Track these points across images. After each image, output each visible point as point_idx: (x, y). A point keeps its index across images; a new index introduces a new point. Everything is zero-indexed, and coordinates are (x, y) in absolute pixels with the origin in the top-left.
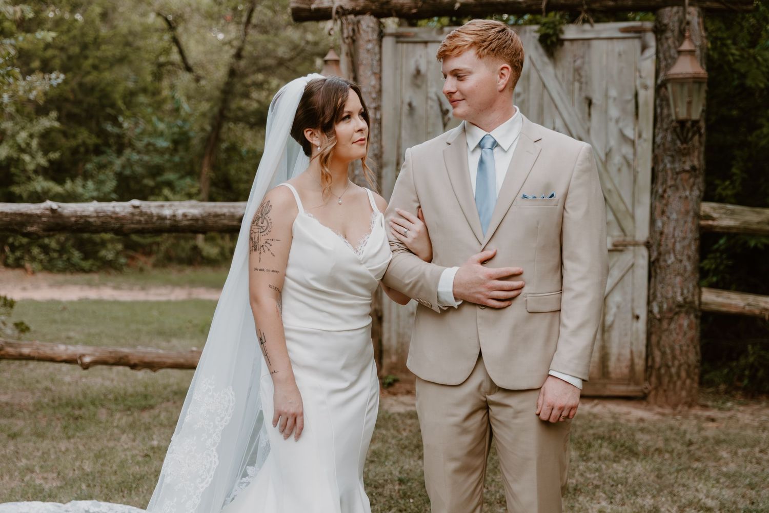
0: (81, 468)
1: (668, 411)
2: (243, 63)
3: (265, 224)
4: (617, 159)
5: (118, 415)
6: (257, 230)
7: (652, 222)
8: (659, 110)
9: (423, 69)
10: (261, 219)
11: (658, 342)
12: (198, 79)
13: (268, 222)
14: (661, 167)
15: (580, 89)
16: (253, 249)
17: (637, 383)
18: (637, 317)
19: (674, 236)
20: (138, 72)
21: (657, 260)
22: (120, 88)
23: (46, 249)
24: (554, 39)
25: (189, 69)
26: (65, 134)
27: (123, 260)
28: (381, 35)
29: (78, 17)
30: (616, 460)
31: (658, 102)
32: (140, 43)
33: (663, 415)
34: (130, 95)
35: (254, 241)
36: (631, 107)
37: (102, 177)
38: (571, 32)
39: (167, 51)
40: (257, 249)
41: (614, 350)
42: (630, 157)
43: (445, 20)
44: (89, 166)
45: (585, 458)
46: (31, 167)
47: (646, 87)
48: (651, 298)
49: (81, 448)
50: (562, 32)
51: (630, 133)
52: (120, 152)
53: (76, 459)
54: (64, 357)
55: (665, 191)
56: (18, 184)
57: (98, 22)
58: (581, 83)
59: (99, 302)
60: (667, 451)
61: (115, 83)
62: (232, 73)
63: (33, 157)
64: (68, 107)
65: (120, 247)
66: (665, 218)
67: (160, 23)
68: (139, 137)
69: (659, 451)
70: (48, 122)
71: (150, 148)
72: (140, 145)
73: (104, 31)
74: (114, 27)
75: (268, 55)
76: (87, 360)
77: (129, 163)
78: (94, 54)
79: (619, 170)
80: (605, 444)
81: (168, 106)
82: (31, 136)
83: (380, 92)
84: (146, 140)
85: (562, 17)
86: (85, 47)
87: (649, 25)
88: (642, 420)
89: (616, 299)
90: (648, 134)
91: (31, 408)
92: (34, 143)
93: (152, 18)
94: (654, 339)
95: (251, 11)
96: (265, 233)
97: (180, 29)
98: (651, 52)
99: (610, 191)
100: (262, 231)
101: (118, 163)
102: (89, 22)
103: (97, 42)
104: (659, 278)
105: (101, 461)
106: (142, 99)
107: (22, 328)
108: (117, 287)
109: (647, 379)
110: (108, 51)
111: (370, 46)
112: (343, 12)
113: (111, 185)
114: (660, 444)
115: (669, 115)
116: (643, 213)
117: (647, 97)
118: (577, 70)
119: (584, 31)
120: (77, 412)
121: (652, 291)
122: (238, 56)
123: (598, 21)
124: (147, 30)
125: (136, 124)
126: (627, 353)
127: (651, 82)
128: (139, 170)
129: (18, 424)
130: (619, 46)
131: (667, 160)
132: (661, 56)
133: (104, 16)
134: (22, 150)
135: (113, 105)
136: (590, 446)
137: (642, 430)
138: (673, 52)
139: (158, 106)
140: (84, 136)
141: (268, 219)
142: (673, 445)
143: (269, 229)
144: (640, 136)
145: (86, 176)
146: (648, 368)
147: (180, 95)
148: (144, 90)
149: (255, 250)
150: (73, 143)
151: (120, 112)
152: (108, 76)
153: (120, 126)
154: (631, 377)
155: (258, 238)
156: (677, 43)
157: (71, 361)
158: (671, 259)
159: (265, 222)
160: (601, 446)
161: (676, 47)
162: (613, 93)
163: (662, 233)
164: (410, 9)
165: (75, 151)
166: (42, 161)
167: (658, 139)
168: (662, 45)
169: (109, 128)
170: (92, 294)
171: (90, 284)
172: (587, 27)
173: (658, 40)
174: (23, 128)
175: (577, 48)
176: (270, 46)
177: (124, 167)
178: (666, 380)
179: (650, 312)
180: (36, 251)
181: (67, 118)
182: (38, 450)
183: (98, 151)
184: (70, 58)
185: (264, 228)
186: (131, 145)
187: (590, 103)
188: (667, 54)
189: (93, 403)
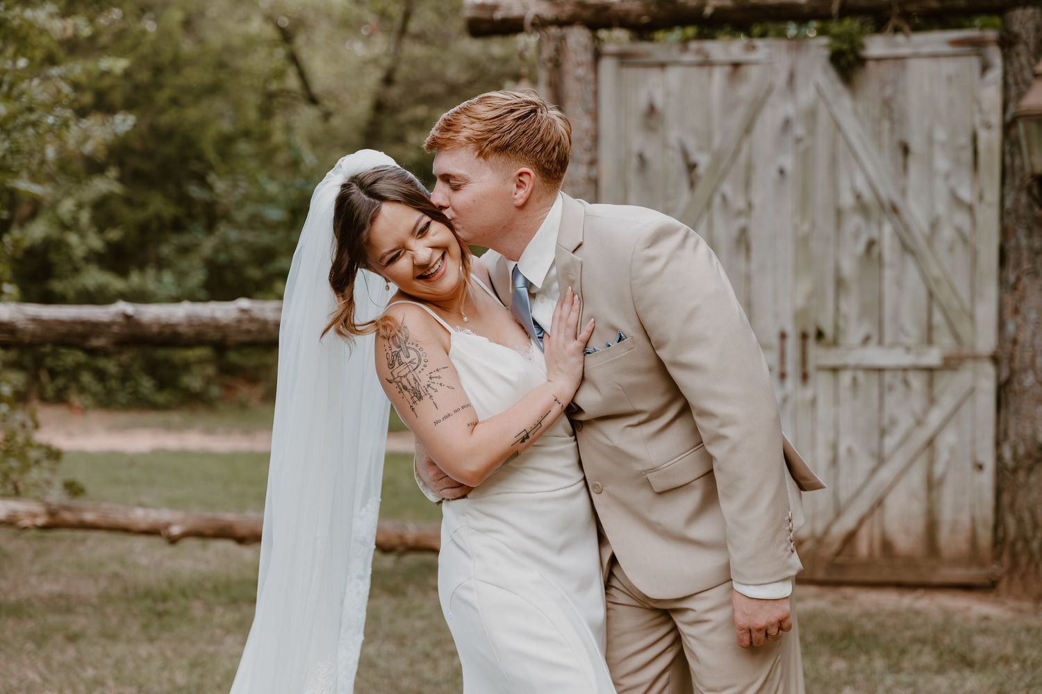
0: (171, 681)
1: (1027, 605)
2: (395, 92)
3: (413, 355)
4: (947, 232)
5: (219, 610)
6: (407, 370)
7: (1001, 325)
8: (1008, 159)
9: (659, 102)
10: (401, 353)
11: (1012, 505)
12: (327, 116)
13: (416, 351)
14: (1012, 242)
15: (892, 130)
16: (415, 399)
17: (982, 565)
18: (980, 467)
19: (1033, 346)
20: (237, 106)
21: (1009, 381)
22: (211, 133)
23: (101, 375)
24: (851, 57)
25: (313, 100)
26: (129, 201)
27: (215, 391)
28: (597, 55)
29: (150, 26)
30: (941, 670)
31: (1007, 148)
32: (239, 63)
33: (1020, 611)
34: (226, 143)
35: (409, 387)
36: (967, 155)
37: (184, 264)
38: (876, 46)
39: (280, 74)
40: (423, 394)
41: (946, 515)
42: (967, 227)
43: (691, 31)
44: (166, 250)
45: (895, 668)
46: (79, 251)
47: (988, 126)
48: (1002, 437)
49: (169, 654)
50: (862, 46)
51: (966, 194)
52: (210, 228)
53: (163, 668)
54: (143, 525)
55: (1018, 279)
56: (60, 277)
57: (179, 33)
58: (891, 120)
59: (183, 454)
60: (1017, 659)
61: (202, 124)
62: (379, 107)
63: (82, 236)
64: (135, 162)
65: (210, 370)
66: (1019, 319)
67: (270, 32)
68: (240, 205)
69: (1006, 660)
70: (105, 185)
71: (256, 222)
72: (241, 216)
73: (187, 47)
74: (201, 41)
75: (434, 78)
76: (176, 530)
77: (225, 245)
78: (173, 82)
79: (951, 249)
80: (927, 649)
81: (282, 158)
82: (80, 206)
83: (596, 139)
84: (249, 209)
85: (862, 24)
86: (158, 70)
87: (991, 34)
88: (986, 618)
89: (949, 439)
90: (993, 195)
91: (95, 601)
92: (85, 217)
93: (256, 26)
94: (1006, 499)
95: (407, 16)
96: (421, 366)
97: (300, 41)
98: (996, 74)
99: (937, 281)
100: (414, 366)
101: (208, 245)
102: (165, 34)
103: (177, 64)
104: (1012, 408)
105: (199, 671)
106: (243, 147)
107: (73, 489)
108: (208, 431)
109: (997, 557)
110: (195, 76)
111: (581, 72)
112: (540, 24)
113: (197, 277)
114: (1009, 650)
115: (1022, 168)
116: (987, 311)
117: (991, 140)
118: (887, 103)
119: (896, 45)
120: (161, 607)
121: (1002, 427)
122: (388, 80)
123: (917, 29)
124: (251, 43)
125: (235, 186)
126: (965, 519)
127: (996, 119)
128: (239, 254)
129: (78, 623)
130: (948, 67)
131: (1021, 234)
132: (1011, 80)
133: (188, 24)
134: (65, 227)
135: (200, 157)
136: (903, 652)
137: (984, 632)
138: (1027, 74)
139: (267, 157)
140: (159, 205)
141: (414, 346)
142: (1027, 652)
143: (423, 358)
144: (981, 197)
145: (161, 264)
146: (998, 542)
147: (300, 141)
148: (246, 134)
149: (420, 398)
150: (141, 215)
151: (211, 167)
152: (192, 114)
153: (210, 188)
154: (973, 556)
155: (415, 379)
156: (1033, 61)
157: (152, 532)
158: (1029, 380)
159: (411, 352)
160: (920, 652)
161: (1031, 66)
162: (941, 135)
163: (1015, 342)
164: (640, 16)
165: (144, 228)
166: (96, 242)
167: (1008, 204)
168: (1011, 64)
169: (195, 191)
170: (171, 441)
171: (168, 427)
172: (900, 38)
173: (1006, 58)
174: (68, 194)
175: (885, 70)
176: (436, 66)
177: (216, 250)
178: (1023, 560)
179: (999, 458)
180: (86, 378)
181: (133, 178)
182: (108, 656)
183: (178, 226)
184: (137, 88)
185: (416, 361)
186: (227, 217)
187: (906, 150)
188: (1019, 78)
189: (183, 593)
